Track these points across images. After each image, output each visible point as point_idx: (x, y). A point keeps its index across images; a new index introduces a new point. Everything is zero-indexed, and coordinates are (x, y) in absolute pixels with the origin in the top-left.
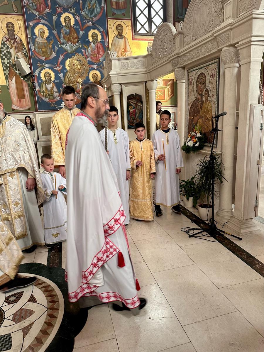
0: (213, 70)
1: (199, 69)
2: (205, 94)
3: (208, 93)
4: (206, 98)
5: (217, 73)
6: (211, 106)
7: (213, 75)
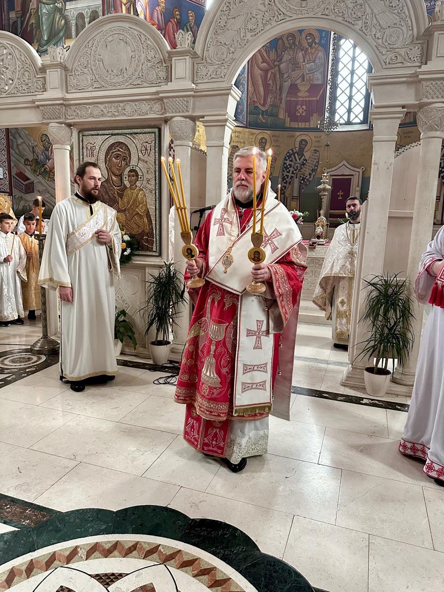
0: (147, 142)
1: (112, 135)
2: (129, 176)
3: (137, 175)
4: (133, 183)
5: (155, 148)
6: (145, 195)
7: (146, 150)
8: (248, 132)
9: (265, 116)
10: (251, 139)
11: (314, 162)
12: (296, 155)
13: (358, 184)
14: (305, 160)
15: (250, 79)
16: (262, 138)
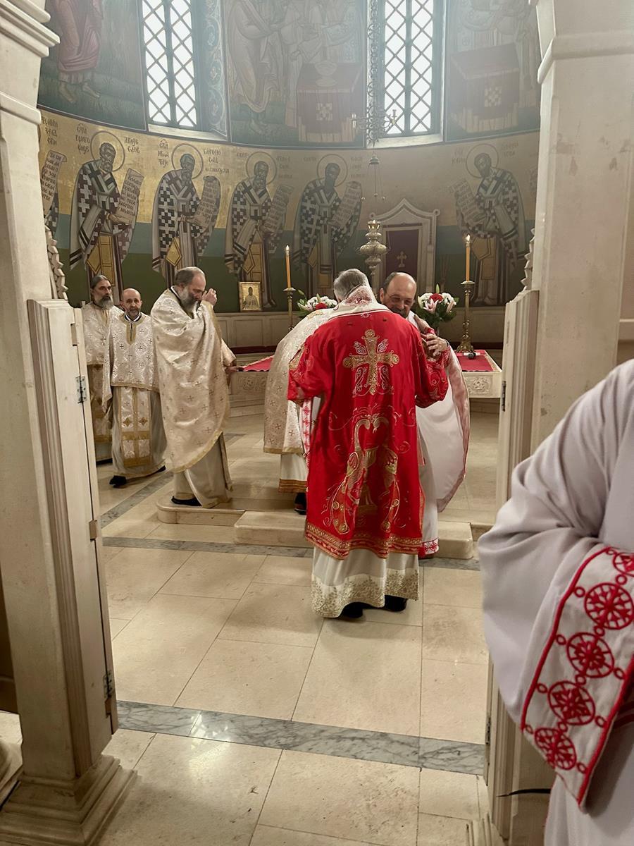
8: (233, 152)
9: (261, 123)
10: (240, 164)
11: (353, 203)
12: (321, 191)
13: (431, 239)
14: (338, 200)
15: (228, 54)
16: (260, 163)
